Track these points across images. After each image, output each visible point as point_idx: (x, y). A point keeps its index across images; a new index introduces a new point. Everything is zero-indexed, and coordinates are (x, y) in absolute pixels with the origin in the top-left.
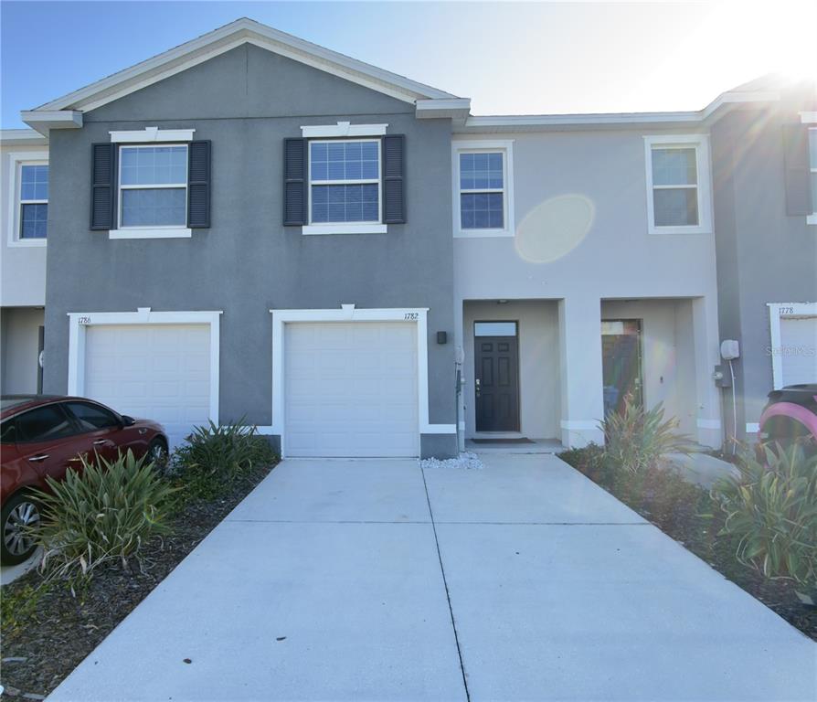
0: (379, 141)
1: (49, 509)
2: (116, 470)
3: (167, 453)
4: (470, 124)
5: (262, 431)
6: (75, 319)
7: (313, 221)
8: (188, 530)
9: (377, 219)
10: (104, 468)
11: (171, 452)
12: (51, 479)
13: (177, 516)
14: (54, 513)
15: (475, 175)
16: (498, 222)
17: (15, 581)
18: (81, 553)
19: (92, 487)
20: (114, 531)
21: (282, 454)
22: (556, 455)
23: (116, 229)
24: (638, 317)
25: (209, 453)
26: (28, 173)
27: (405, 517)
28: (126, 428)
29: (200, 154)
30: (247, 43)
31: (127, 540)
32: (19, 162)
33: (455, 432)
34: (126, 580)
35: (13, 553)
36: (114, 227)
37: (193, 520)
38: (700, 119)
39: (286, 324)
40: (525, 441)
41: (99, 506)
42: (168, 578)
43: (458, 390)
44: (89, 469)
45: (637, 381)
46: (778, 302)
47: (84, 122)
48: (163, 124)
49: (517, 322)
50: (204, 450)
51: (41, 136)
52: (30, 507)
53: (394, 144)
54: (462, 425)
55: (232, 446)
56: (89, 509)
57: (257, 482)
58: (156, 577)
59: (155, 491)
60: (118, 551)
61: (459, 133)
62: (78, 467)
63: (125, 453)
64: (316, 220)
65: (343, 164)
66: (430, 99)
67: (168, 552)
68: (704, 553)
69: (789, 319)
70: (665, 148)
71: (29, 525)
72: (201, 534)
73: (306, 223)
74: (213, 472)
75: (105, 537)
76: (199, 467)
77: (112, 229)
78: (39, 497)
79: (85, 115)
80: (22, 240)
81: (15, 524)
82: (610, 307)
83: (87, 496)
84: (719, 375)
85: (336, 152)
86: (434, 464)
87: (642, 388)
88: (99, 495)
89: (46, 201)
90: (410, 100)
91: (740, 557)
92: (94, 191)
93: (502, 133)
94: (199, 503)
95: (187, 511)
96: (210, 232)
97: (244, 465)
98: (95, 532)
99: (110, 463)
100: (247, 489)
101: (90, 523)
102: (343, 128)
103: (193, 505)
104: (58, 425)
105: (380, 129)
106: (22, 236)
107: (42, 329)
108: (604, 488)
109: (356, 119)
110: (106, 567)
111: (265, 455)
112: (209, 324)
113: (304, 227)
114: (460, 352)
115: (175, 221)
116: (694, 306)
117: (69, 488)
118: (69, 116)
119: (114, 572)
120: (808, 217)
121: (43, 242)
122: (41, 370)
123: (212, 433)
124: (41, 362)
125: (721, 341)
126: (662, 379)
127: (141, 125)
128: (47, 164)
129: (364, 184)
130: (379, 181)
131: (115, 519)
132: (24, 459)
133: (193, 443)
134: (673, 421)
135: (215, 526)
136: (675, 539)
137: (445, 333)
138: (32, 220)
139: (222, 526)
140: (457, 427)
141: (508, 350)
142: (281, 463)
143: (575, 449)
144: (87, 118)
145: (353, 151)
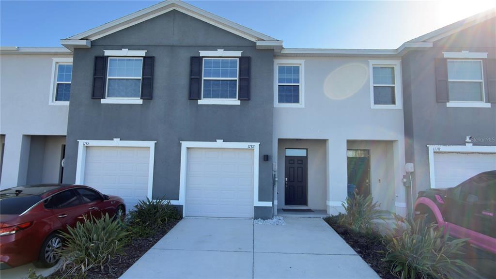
0: (238, 59)
1: (67, 241)
2: (100, 223)
3: (125, 214)
4: (283, 52)
5: (174, 202)
6: (81, 143)
7: (203, 98)
8: (133, 253)
9: (236, 98)
10: (95, 222)
11: (127, 212)
12: (70, 227)
13: (128, 245)
14: (71, 244)
15: (285, 76)
16: (296, 100)
17: (49, 276)
18: (81, 263)
19: (88, 231)
20: (98, 253)
21: (184, 215)
22: (323, 219)
23: (105, 98)
24: (369, 149)
25: (146, 214)
26: (61, 68)
27: (240, 249)
28: (105, 201)
29: (149, 63)
30: (174, 10)
31: (104, 257)
32: (57, 63)
33: (271, 205)
34: (102, 276)
35: (48, 262)
36: (104, 97)
37: (136, 248)
38: (396, 53)
39: (188, 148)
40: (309, 211)
41: (91, 240)
42: (122, 275)
43: (274, 184)
44: (87, 222)
45: (367, 181)
46: (432, 145)
47: (91, 45)
48: (131, 48)
49: (307, 149)
50: (143, 213)
51: (70, 51)
52: (57, 240)
53: (245, 61)
54: (276, 202)
55: (158, 211)
56: (87, 242)
57: (169, 229)
58: (117, 275)
59: (119, 233)
60: (99, 262)
61: (278, 56)
62: (82, 221)
63: (105, 215)
64: (204, 97)
65: (219, 70)
66: (263, 40)
67: (123, 263)
68: (379, 269)
69: (439, 153)
70: (380, 66)
71: (57, 248)
72: (139, 255)
73: (200, 99)
74: (147, 224)
75: (93, 255)
76: (141, 221)
77: (103, 98)
78: (64, 235)
79: (92, 42)
80: (57, 102)
81: (50, 248)
82: (351, 144)
83: (86, 235)
84: (405, 180)
85: (216, 64)
86: (260, 222)
87: (370, 185)
88: (92, 235)
89: (70, 83)
90: (254, 40)
91: (392, 271)
92: (95, 79)
93: (299, 56)
94: (139, 240)
95: (133, 243)
96: (152, 101)
97: (163, 221)
98: (89, 253)
99: (97, 219)
100: (164, 233)
101: (87, 249)
102: (220, 52)
103: (136, 240)
104: (72, 198)
105: (239, 54)
106: (56, 100)
107: (64, 147)
108: (341, 236)
109: (227, 48)
110: (93, 270)
111: (175, 215)
112: (149, 148)
113: (199, 101)
114: (275, 166)
115: (134, 95)
116: (394, 145)
117: (77, 231)
118: (84, 43)
119: (97, 272)
120: (447, 103)
121: (67, 103)
122: (62, 168)
123: (148, 203)
124: (62, 164)
125: (406, 163)
126: (379, 180)
127: (120, 48)
128: (72, 64)
129: (230, 80)
130: (237, 79)
131: (98, 247)
132: (56, 216)
133: (138, 208)
134: (377, 204)
135: (146, 251)
136: (367, 263)
137: (268, 156)
138: (62, 92)
139: (150, 251)
140: (273, 204)
141: (302, 163)
142: (183, 219)
143: (333, 216)
144: (93, 43)
145: (225, 64)
